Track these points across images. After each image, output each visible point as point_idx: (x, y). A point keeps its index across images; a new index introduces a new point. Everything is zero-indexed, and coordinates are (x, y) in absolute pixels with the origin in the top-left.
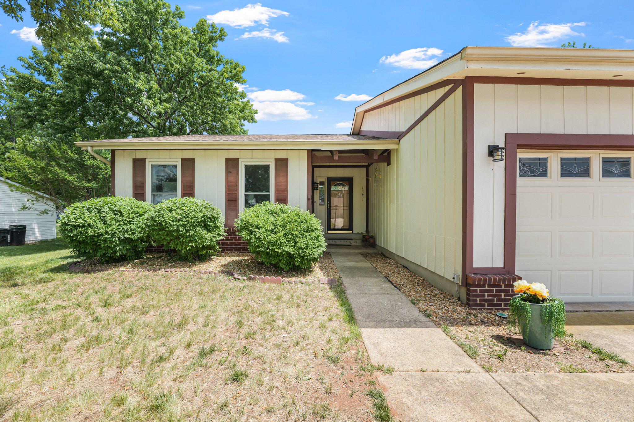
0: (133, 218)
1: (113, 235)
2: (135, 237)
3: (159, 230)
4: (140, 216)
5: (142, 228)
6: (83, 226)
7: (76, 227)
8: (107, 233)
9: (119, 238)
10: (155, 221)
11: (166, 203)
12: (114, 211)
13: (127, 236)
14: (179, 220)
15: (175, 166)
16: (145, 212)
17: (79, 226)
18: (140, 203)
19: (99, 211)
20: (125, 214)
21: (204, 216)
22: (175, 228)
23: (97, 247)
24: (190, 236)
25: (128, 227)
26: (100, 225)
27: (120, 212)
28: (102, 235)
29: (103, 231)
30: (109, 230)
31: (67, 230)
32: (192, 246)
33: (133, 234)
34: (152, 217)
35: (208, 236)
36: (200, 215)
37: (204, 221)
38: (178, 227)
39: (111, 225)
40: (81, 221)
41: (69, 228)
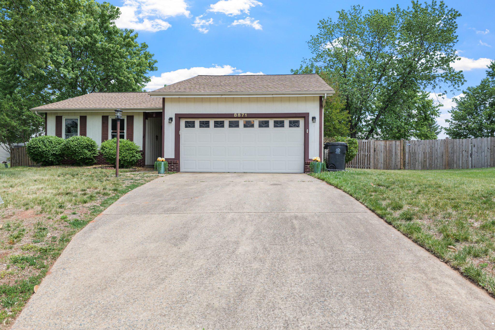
0: (57, 145)
1: (49, 151)
2: (57, 153)
3: (68, 150)
4: (60, 144)
5: (61, 150)
6: (37, 148)
7: (34, 148)
8: (46, 150)
9: (51, 153)
10: (66, 146)
11: (71, 138)
12: (49, 142)
13: (54, 152)
14: (76, 146)
15: (77, 119)
16: (62, 143)
17: (35, 148)
18: (59, 138)
19: (43, 142)
20: (53, 143)
21: (87, 144)
22: (74, 149)
23: (42, 157)
24: (81, 153)
25: (55, 149)
26: (44, 147)
27: (51, 142)
28: (44, 151)
29: (45, 150)
30: (47, 149)
31: (30, 149)
32: (81, 157)
33: (57, 152)
34: (65, 144)
35: (89, 153)
36: (85, 144)
37: (87, 147)
38: (76, 148)
39: (48, 147)
40: (36, 145)
41: (31, 148)
